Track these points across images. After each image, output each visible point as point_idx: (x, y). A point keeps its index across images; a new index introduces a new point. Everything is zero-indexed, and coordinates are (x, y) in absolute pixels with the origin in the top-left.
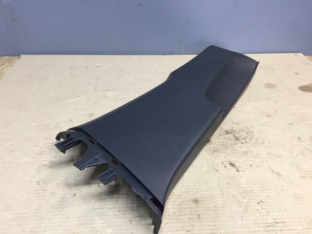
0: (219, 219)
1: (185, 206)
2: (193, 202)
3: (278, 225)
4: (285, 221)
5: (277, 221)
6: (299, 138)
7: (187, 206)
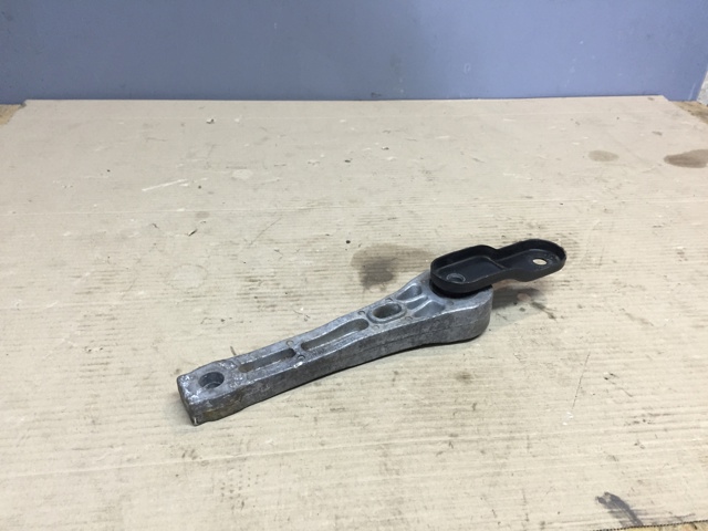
0: (522, 411)
1: (440, 387)
2: (457, 378)
3: (658, 419)
4: (671, 410)
5: (654, 412)
6: (681, 253)
7: (445, 387)
